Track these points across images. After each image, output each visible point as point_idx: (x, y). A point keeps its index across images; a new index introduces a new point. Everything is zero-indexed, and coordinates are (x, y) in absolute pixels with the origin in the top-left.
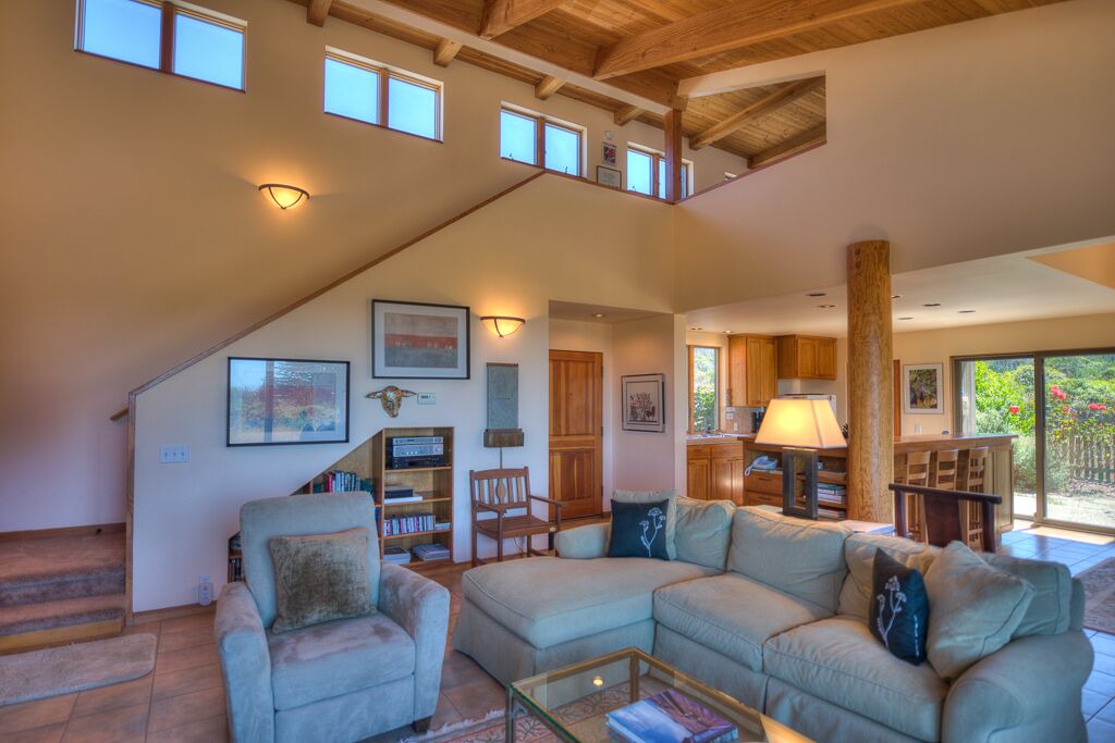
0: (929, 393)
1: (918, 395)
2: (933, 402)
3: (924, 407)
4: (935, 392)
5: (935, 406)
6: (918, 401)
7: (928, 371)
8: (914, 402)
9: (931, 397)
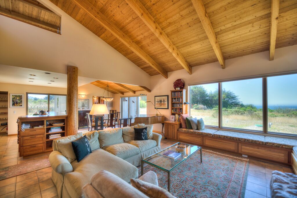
0: (19, 102)
1: (15, 102)
2: (21, 104)
3: (17, 106)
4: (22, 102)
5: (21, 106)
6: (15, 104)
7: (19, 96)
8: (14, 104)
9: (20, 103)
